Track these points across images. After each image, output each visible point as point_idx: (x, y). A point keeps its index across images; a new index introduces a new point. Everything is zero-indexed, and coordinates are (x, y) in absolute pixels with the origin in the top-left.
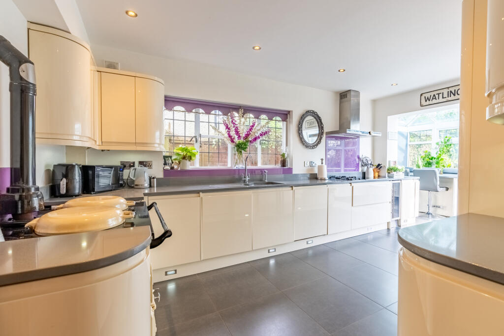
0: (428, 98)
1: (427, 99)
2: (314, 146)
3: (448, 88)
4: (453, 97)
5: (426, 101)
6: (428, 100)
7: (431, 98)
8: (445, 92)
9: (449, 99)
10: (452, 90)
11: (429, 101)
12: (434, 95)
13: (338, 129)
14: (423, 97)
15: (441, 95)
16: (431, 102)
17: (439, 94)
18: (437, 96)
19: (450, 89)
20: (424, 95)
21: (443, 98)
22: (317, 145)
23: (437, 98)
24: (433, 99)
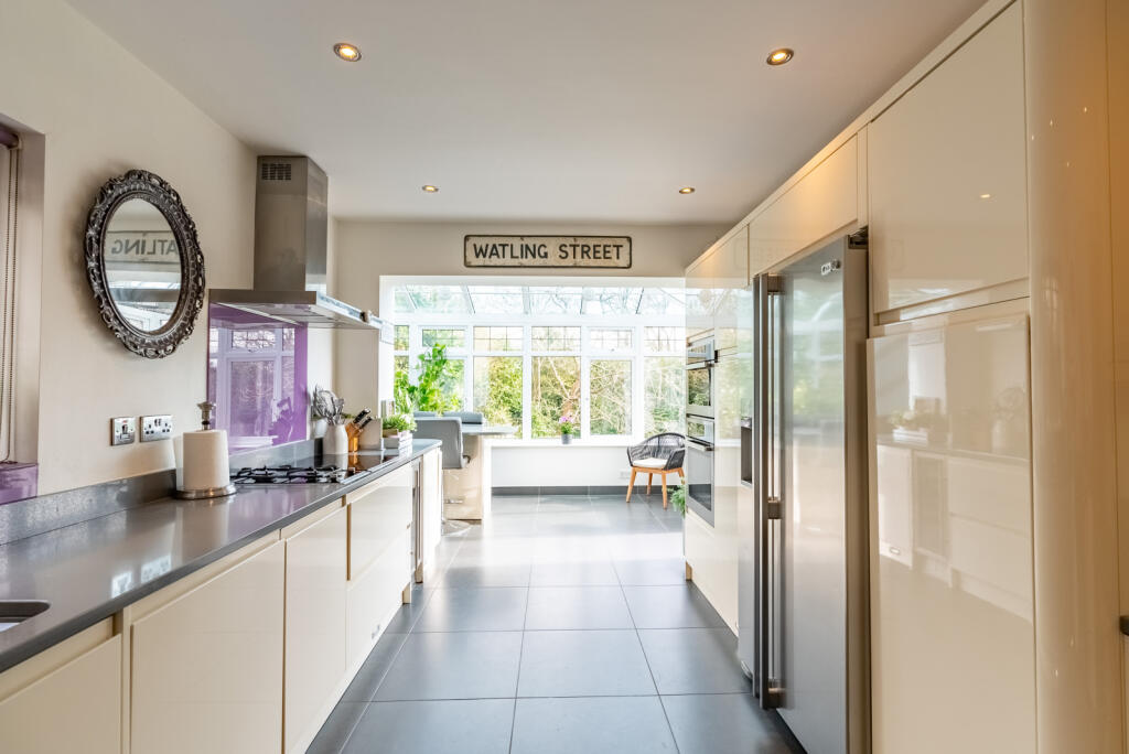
0: (481, 250)
1: (480, 252)
2: (163, 344)
3: (522, 237)
4: (529, 260)
5: (477, 256)
6: (481, 256)
7: (489, 251)
8: (517, 243)
9: (525, 261)
10: (530, 242)
11: (484, 256)
12: (494, 246)
13: (249, 286)
14: (470, 244)
15: (508, 249)
16: (487, 261)
17: (504, 246)
18: (500, 249)
19: (527, 241)
20: (472, 241)
21: (512, 257)
22: (176, 340)
23: (500, 253)
24: (491, 254)
